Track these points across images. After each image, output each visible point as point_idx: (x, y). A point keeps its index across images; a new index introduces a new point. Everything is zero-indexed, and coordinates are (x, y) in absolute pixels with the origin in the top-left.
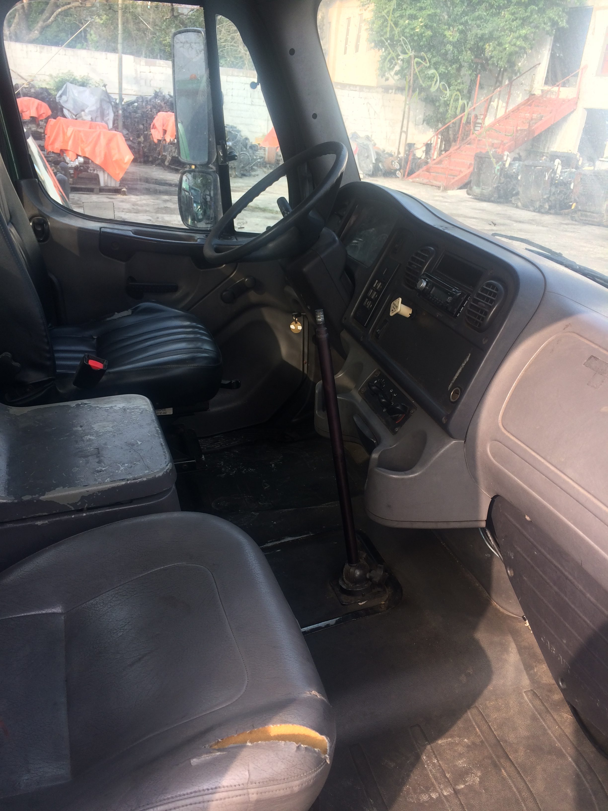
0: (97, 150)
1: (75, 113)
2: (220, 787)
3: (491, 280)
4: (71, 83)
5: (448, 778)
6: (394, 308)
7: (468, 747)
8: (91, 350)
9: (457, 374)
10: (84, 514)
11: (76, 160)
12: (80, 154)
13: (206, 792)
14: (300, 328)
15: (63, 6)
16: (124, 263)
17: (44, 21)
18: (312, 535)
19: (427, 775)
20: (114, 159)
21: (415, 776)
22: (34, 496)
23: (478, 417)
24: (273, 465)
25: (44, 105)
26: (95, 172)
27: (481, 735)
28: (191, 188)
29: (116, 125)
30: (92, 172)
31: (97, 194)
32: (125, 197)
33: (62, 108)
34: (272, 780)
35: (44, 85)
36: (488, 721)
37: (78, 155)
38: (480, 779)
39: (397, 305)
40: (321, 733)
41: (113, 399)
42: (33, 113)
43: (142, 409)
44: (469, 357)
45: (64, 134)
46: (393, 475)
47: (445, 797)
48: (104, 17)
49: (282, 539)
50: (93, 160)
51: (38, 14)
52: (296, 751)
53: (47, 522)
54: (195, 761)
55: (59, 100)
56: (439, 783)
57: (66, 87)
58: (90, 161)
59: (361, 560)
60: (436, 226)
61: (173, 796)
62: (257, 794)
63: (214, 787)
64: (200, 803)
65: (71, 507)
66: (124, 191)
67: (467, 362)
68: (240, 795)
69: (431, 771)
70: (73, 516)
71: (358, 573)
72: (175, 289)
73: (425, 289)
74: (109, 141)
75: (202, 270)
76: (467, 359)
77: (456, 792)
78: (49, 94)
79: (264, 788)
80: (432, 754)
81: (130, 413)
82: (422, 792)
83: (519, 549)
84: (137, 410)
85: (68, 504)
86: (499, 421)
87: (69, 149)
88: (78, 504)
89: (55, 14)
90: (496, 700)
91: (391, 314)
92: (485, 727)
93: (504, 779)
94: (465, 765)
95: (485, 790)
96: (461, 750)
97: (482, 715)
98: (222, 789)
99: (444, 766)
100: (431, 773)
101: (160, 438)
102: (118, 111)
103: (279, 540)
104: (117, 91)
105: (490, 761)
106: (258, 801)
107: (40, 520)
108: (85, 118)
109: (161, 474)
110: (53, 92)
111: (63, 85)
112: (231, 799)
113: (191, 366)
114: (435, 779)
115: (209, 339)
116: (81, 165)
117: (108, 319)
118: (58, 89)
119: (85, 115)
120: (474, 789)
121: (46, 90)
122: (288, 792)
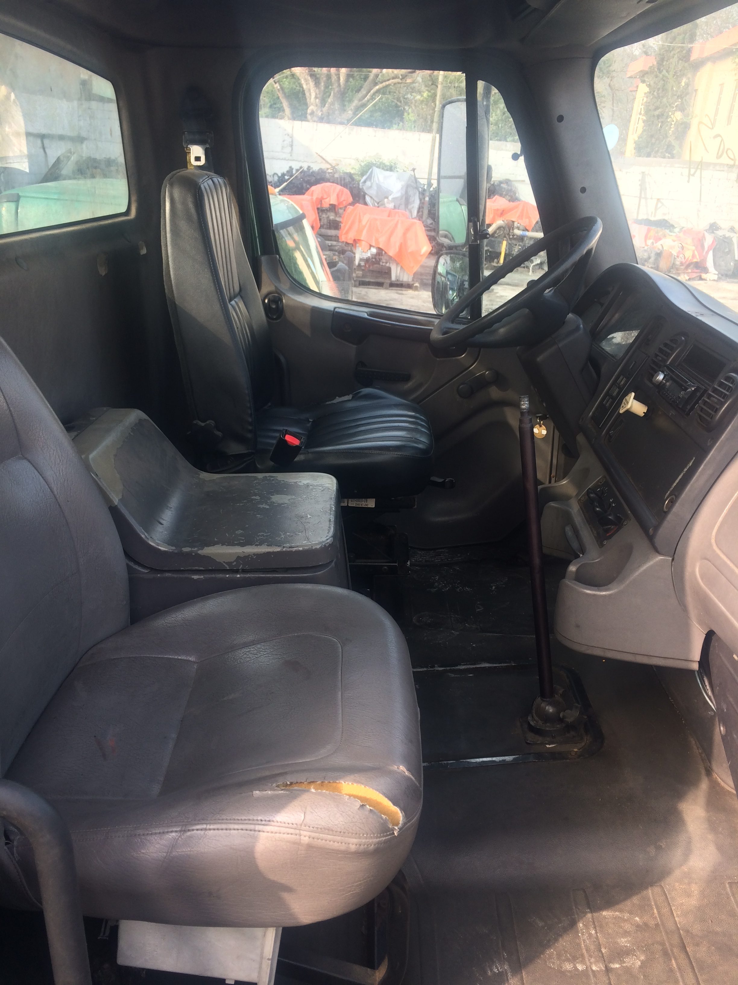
0: (393, 240)
1: (378, 201)
2: (273, 821)
3: (733, 373)
4: (378, 167)
5: (602, 954)
6: (625, 404)
7: (638, 926)
8: (301, 432)
9: (677, 481)
10: (238, 576)
11: (369, 251)
12: (373, 244)
13: (260, 822)
14: (544, 432)
15: (382, 83)
16: (355, 346)
17: (360, 100)
18: (513, 664)
19: (579, 945)
20: (410, 251)
21: (564, 942)
22: (193, 549)
23: (691, 530)
24: (493, 587)
25: (347, 192)
26: (388, 265)
27: (658, 917)
28: (448, 273)
29: (420, 213)
30: (384, 264)
31: (386, 289)
32: (416, 293)
33: (365, 194)
34: (328, 830)
35: (349, 170)
36: (671, 905)
37: (371, 246)
38: (641, 963)
39: (628, 400)
40: (394, 804)
41: (301, 476)
42: (333, 201)
43: (325, 487)
44: (693, 461)
45: (360, 221)
46: (586, 589)
47: (593, 971)
48: (425, 94)
49: (478, 664)
50: (386, 251)
51: (354, 92)
52: (359, 809)
53: (202, 577)
54: (257, 793)
55: (363, 186)
56: (591, 956)
57: (372, 171)
58: (384, 252)
59: (556, 696)
60: (690, 313)
61: (227, 818)
62: (309, 838)
63: (268, 819)
64: (251, 830)
65: (226, 566)
66: (416, 286)
67: (690, 467)
68: (292, 834)
69: (584, 940)
70: (227, 576)
71: (550, 709)
72: (407, 378)
73: (661, 382)
74: (407, 230)
75: (438, 359)
76: (691, 464)
77: (608, 970)
78: (353, 179)
79: (317, 834)
80: (591, 924)
81: (312, 489)
82: (568, 960)
83: (731, 699)
84: (319, 488)
85: (224, 562)
86: (713, 537)
87: (362, 239)
88: (233, 564)
89: (372, 92)
90: (689, 884)
91: (621, 411)
92: (665, 910)
93: (671, 970)
94: (628, 945)
95: (644, 976)
96: (628, 927)
97: (667, 897)
98: (275, 824)
99: (602, 940)
100: (584, 943)
101: (331, 514)
102: (424, 199)
103: (475, 664)
104: (426, 177)
105: (661, 948)
106: (309, 847)
107: (196, 574)
108: (387, 205)
109: (318, 547)
110: (357, 178)
111: (369, 170)
112: (281, 835)
113: (394, 454)
114: (587, 950)
115: (427, 432)
116: (373, 257)
117: (327, 403)
118: (362, 175)
119: (388, 203)
120: (631, 972)
121: (350, 175)
122: (343, 847)
